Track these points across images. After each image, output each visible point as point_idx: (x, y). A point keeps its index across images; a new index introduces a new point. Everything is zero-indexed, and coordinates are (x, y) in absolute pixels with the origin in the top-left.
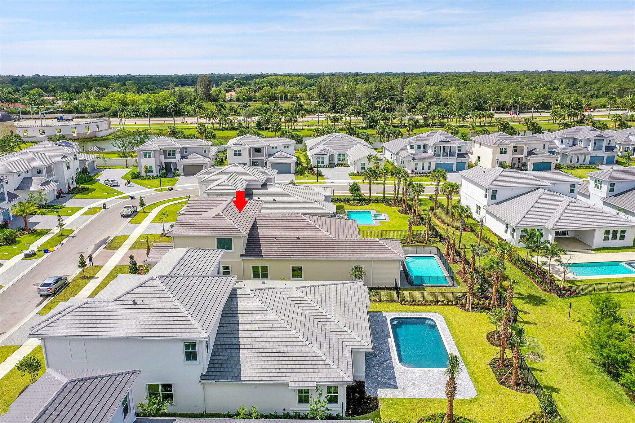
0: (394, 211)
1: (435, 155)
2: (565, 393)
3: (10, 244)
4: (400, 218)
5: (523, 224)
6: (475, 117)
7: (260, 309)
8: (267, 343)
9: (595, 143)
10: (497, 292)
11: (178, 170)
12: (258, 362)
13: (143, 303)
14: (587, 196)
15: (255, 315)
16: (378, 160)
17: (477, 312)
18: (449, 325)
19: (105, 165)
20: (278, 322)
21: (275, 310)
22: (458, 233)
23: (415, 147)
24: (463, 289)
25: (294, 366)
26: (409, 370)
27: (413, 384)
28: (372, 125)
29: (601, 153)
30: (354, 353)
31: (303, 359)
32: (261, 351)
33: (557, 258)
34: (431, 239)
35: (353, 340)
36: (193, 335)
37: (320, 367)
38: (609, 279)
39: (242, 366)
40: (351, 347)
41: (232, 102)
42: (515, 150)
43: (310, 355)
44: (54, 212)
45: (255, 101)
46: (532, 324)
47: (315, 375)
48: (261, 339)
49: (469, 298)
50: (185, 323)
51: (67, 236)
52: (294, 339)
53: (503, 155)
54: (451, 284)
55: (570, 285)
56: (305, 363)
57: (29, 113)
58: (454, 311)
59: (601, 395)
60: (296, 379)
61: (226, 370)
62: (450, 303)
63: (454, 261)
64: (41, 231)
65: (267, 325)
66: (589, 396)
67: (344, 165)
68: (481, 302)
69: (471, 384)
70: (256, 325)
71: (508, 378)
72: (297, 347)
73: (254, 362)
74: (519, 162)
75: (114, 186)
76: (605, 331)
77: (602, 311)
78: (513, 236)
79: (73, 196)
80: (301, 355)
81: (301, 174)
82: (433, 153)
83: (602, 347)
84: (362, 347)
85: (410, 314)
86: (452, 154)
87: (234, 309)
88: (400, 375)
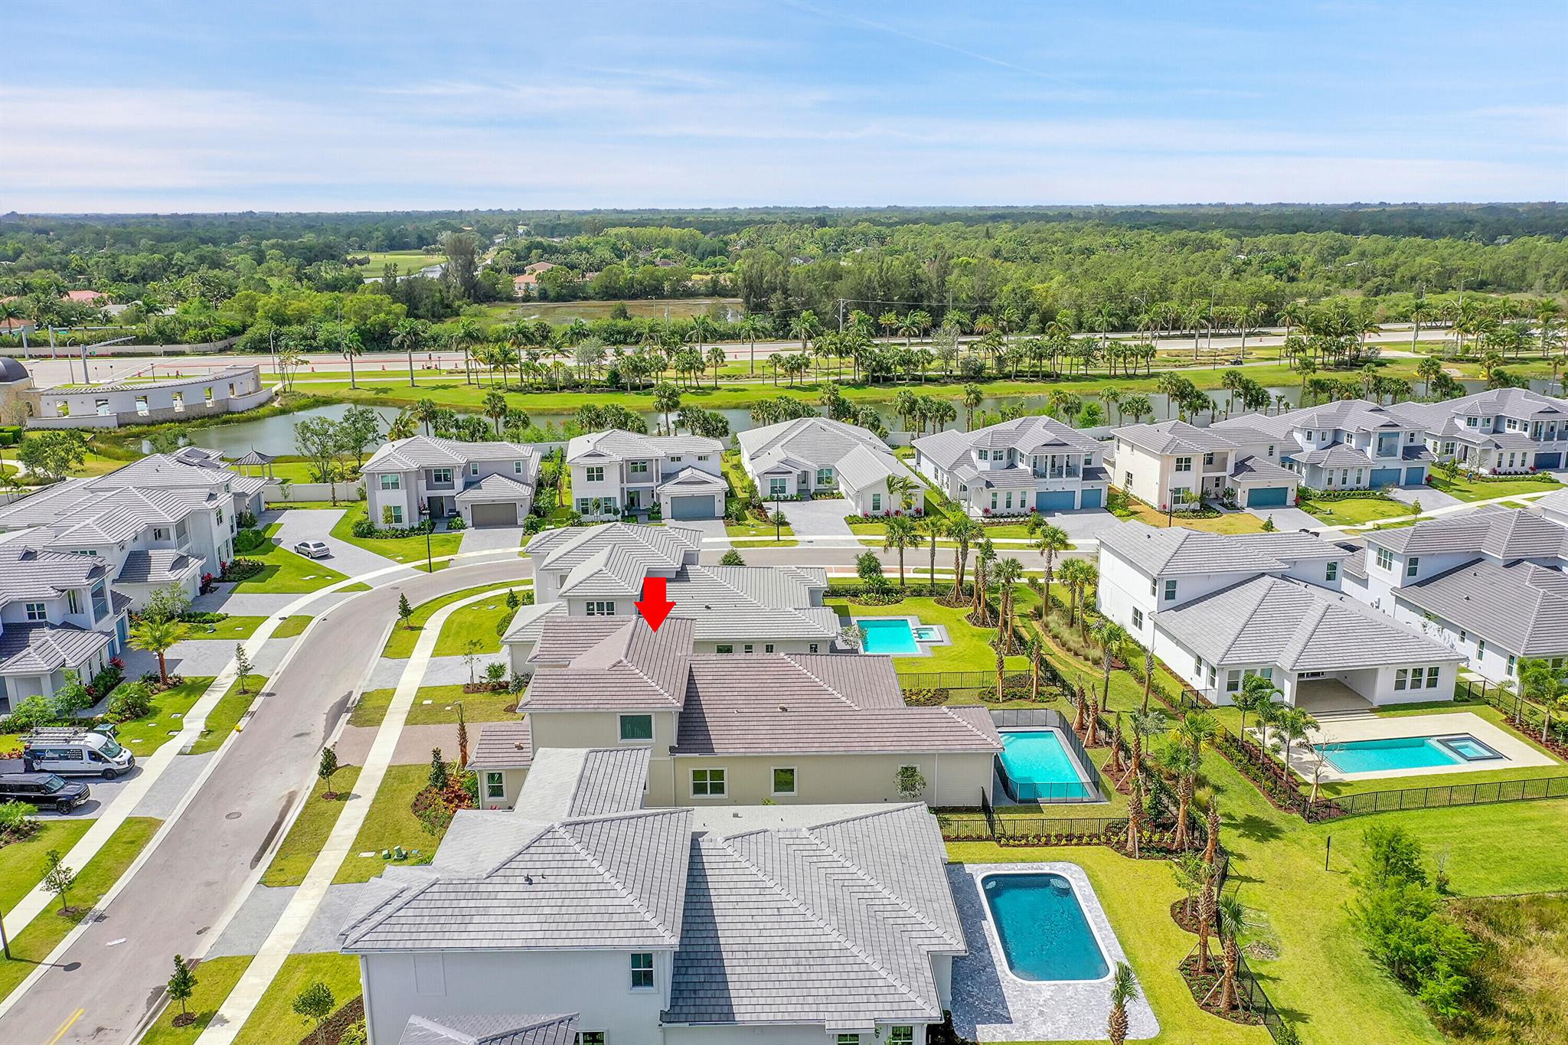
0: (958, 617)
1: (1035, 473)
2: (1319, 1022)
3: (137, 717)
4: (973, 636)
5: (1232, 659)
6: (1114, 357)
7: (749, 878)
8: (774, 948)
9: (1381, 440)
10: (1188, 814)
11: (458, 514)
12: (762, 985)
13: (543, 881)
14: (1364, 582)
15: (743, 892)
16: (912, 488)
17: (1149, 858)
18: (1097, 888)
19: (283, 499)
20: (787, 904)
21: (777, 879)
22: (1099, 674)
23: (990, 455)
24: (1119, 807)
25: (830, 991)
26: (1030, 986)
27: (1041, 1013)
28: (878, 377)
29: (1395, 463)
30: (935, 958)
31: (845, 976)
32: (765, 962)
33: (1301, 740)
34: (1044, 689)
35: (929, 934)
36: (650, 942)
37: (877, 991)
38: (1404, 779)
39: (733, 993)
40: (927, 948)
41: (528, 301)
42: (1209, 460)
43: (856, 968)
44: (206, 630)
45: (585, 299)
46: (1255, 881)
47: (871, 1007)
48: (762, 941)
49: (1133, 831)
50: (631, 917)
51: (257, 693)
52: (823, 938)
53: (1183, 473)
54: (1093, 797)
55: (1329, 795)
56: (849, 983)
57: (46, 343)
58: (1102, 856)
59: (1385, 1022)
60: (836, 1016)
61: (706, 1002)
62: (1095, 841)
63: (1096, 742)
64: (194, 682)
65: (769, 912)
66: (1363, 1026)
67: (832, 496)
68: (1156, 838)
69: (1149, 1010)
70: (747, 912)
71: (1215, 995)
72: (832, 953)
73: (754, 985)
74: (1217, 485)
75: (318, 558)
76: (1392, 900)
77: (1387, 859)
78: (1213, 683)
79: (235, 588)
80: (840, 968)
81: (737, 520)
82: (1030, 469)
83: (1388, 931)
84: (947, 948)
85: (1020, 865)
86: (1071, 472)
87: (699, 879)
88: (1015, 997)
